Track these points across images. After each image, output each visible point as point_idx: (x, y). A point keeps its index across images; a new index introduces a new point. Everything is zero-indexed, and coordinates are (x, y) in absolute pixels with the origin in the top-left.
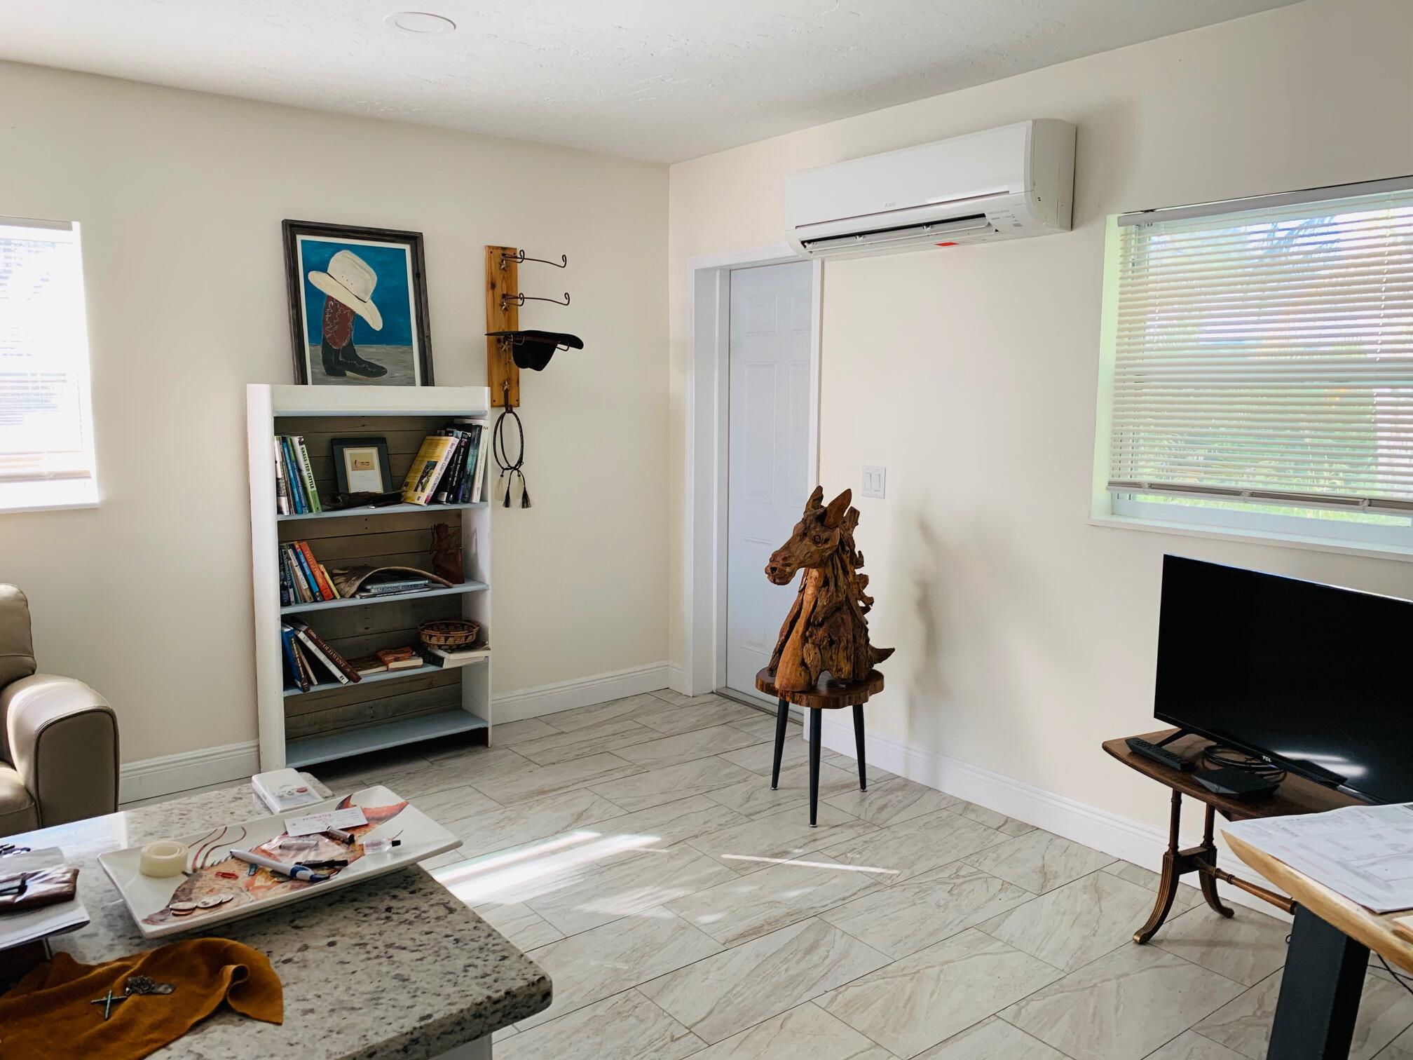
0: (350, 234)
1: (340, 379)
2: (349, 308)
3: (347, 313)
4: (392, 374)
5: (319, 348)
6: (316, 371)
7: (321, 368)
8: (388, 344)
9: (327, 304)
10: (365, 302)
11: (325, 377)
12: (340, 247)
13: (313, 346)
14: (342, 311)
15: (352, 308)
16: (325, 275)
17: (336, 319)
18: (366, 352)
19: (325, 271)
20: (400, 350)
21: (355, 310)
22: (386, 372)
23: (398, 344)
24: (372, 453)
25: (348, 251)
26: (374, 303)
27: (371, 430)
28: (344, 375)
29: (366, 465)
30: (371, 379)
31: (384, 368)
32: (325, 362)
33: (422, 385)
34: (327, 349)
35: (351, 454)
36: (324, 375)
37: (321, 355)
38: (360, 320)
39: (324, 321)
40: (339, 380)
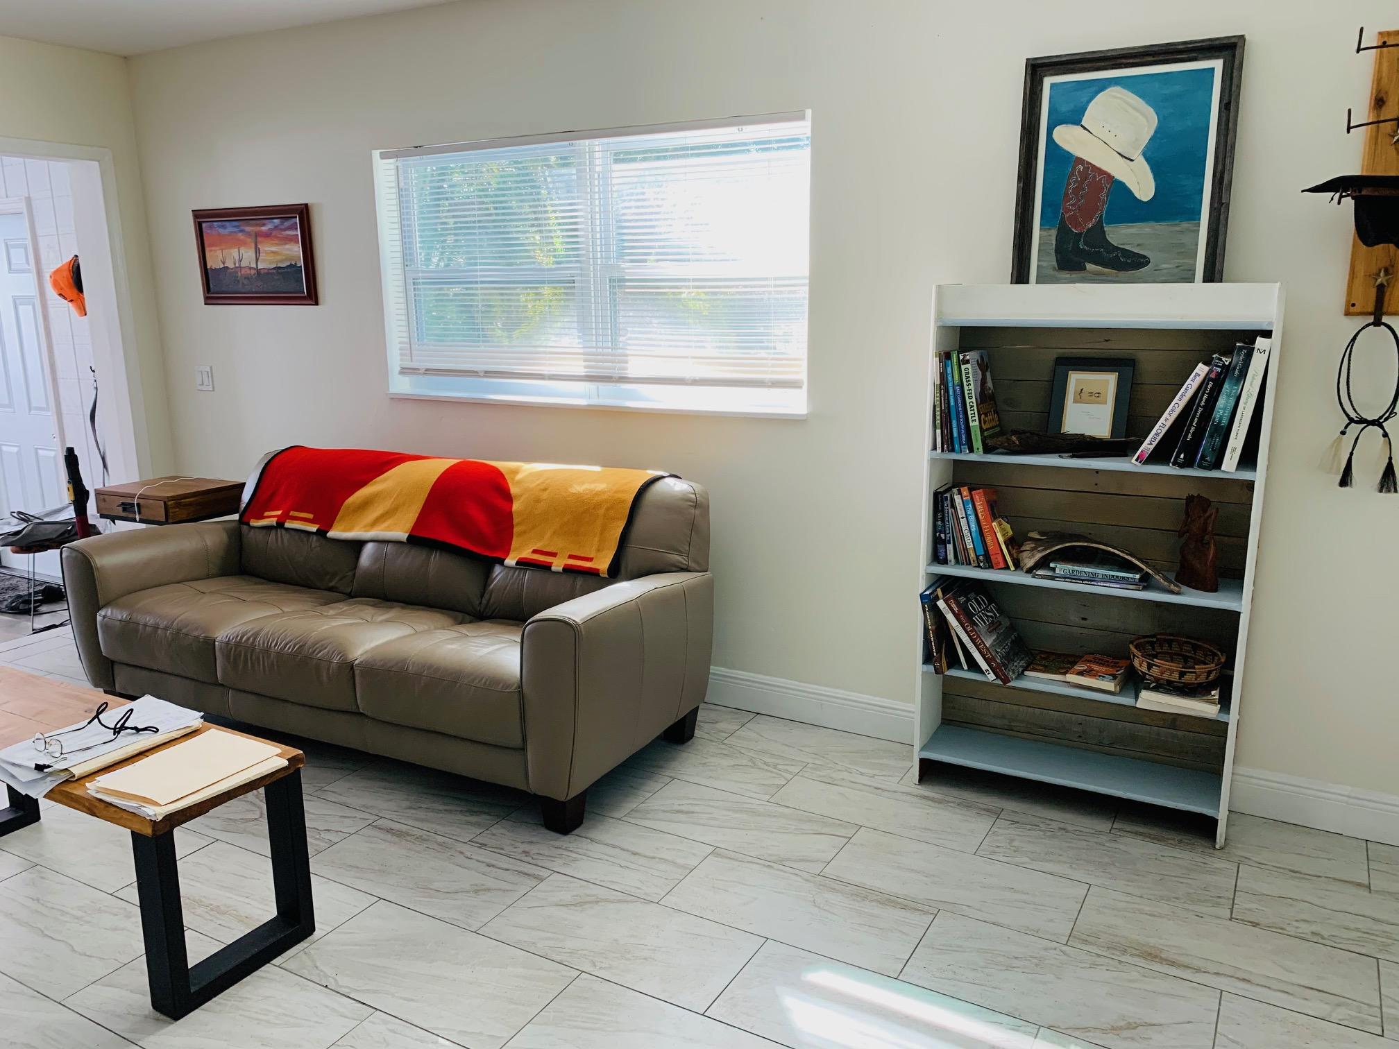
0: (1124, 61)
1: (1075, 275)
2: (1105, 173)
3: (1100, 180)
4: (1157, 265)
5: (1054, 232)
6: (1044, 264)
7: (1052, 261)
8: (1157, 221)
9: (1074, 169)
10: (1132, 160)
11: (1056, 273)
12: (1103, 85)
13: (1045, 230)
14: (1094, 177)
15: (1109, 171)
16: (1078, 129)
17: (1084, 189)
18: (1120, 235)
19: (1077, 122)
20: (1177, 228)
21: (1113, 173)
22: (1148, 263)
23: (1176, 219)
24: (1108, 381)
25: (1118, 88)
26: (1147, 160)
27: (1117, 348)
28: (1084, 269)
29: (1096, 397)
30: (1122, 274)
31: (1145, 257)
32: (1058, 251)
33: (1204, 281)
34: (1064, 235)
35: (1077, 380)
36: (1054, 269)
37: (1054, 242)
38: (1121, 189)
39: (1066, 194)
40: (1073, 276)
